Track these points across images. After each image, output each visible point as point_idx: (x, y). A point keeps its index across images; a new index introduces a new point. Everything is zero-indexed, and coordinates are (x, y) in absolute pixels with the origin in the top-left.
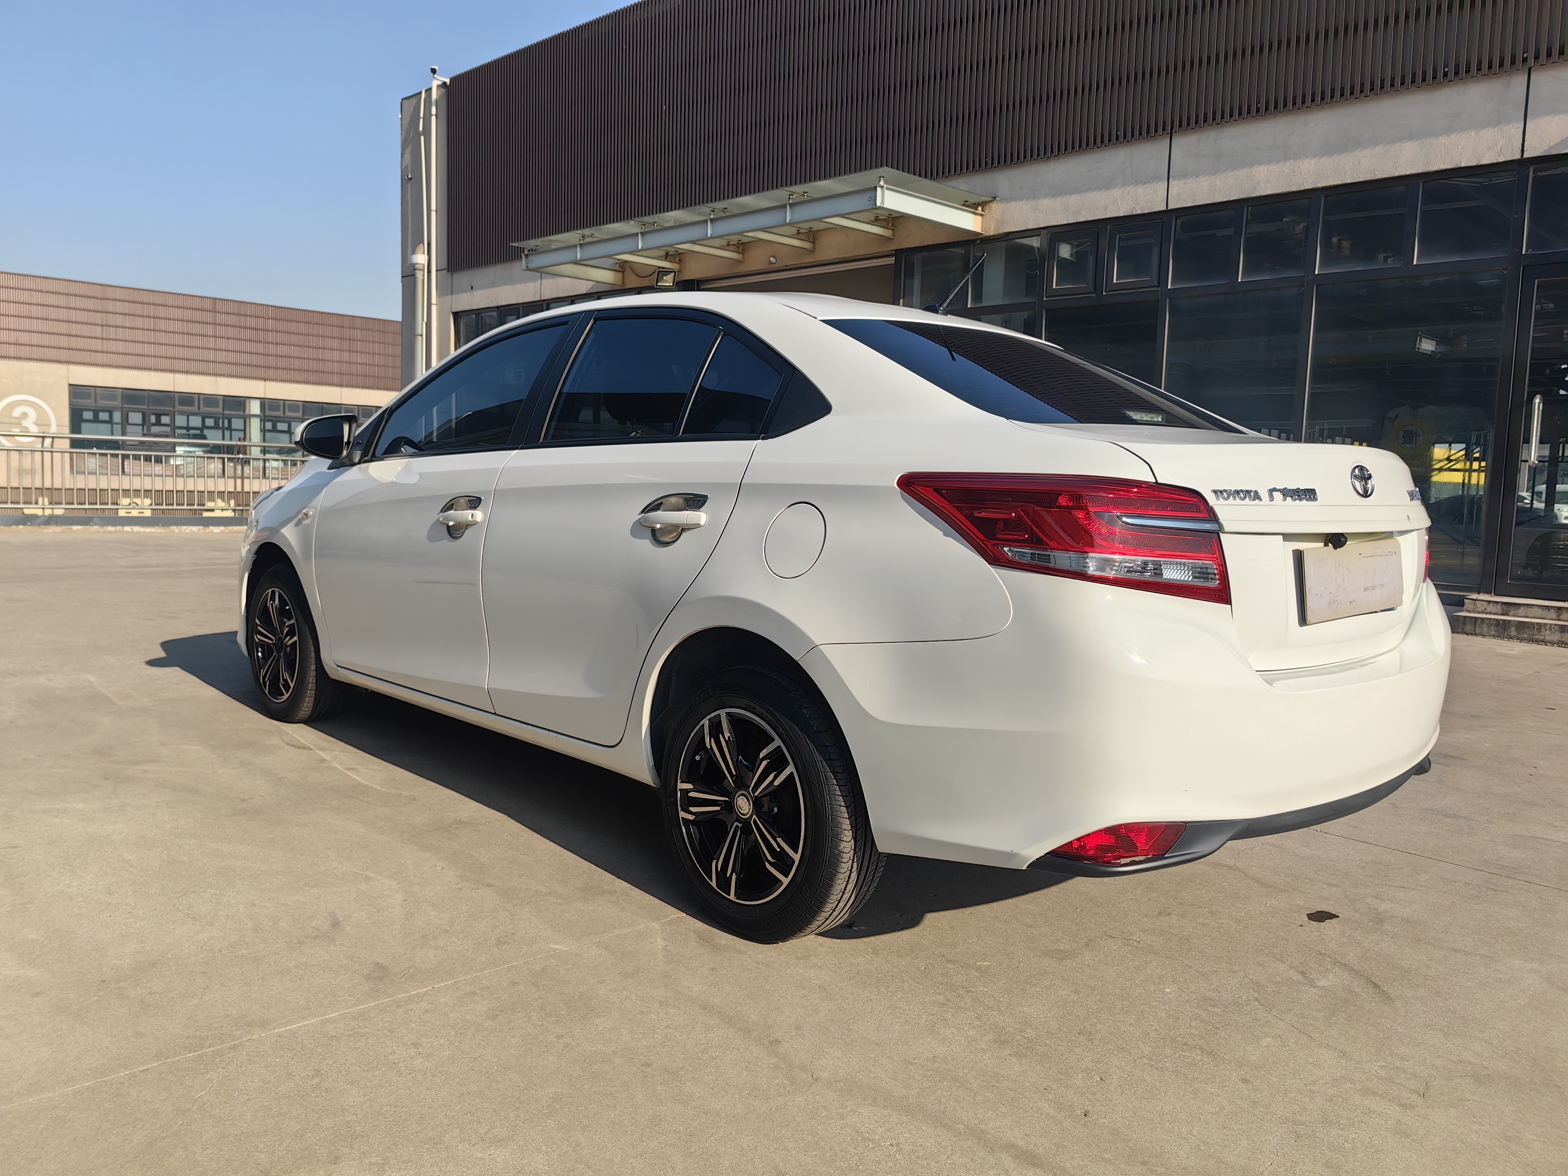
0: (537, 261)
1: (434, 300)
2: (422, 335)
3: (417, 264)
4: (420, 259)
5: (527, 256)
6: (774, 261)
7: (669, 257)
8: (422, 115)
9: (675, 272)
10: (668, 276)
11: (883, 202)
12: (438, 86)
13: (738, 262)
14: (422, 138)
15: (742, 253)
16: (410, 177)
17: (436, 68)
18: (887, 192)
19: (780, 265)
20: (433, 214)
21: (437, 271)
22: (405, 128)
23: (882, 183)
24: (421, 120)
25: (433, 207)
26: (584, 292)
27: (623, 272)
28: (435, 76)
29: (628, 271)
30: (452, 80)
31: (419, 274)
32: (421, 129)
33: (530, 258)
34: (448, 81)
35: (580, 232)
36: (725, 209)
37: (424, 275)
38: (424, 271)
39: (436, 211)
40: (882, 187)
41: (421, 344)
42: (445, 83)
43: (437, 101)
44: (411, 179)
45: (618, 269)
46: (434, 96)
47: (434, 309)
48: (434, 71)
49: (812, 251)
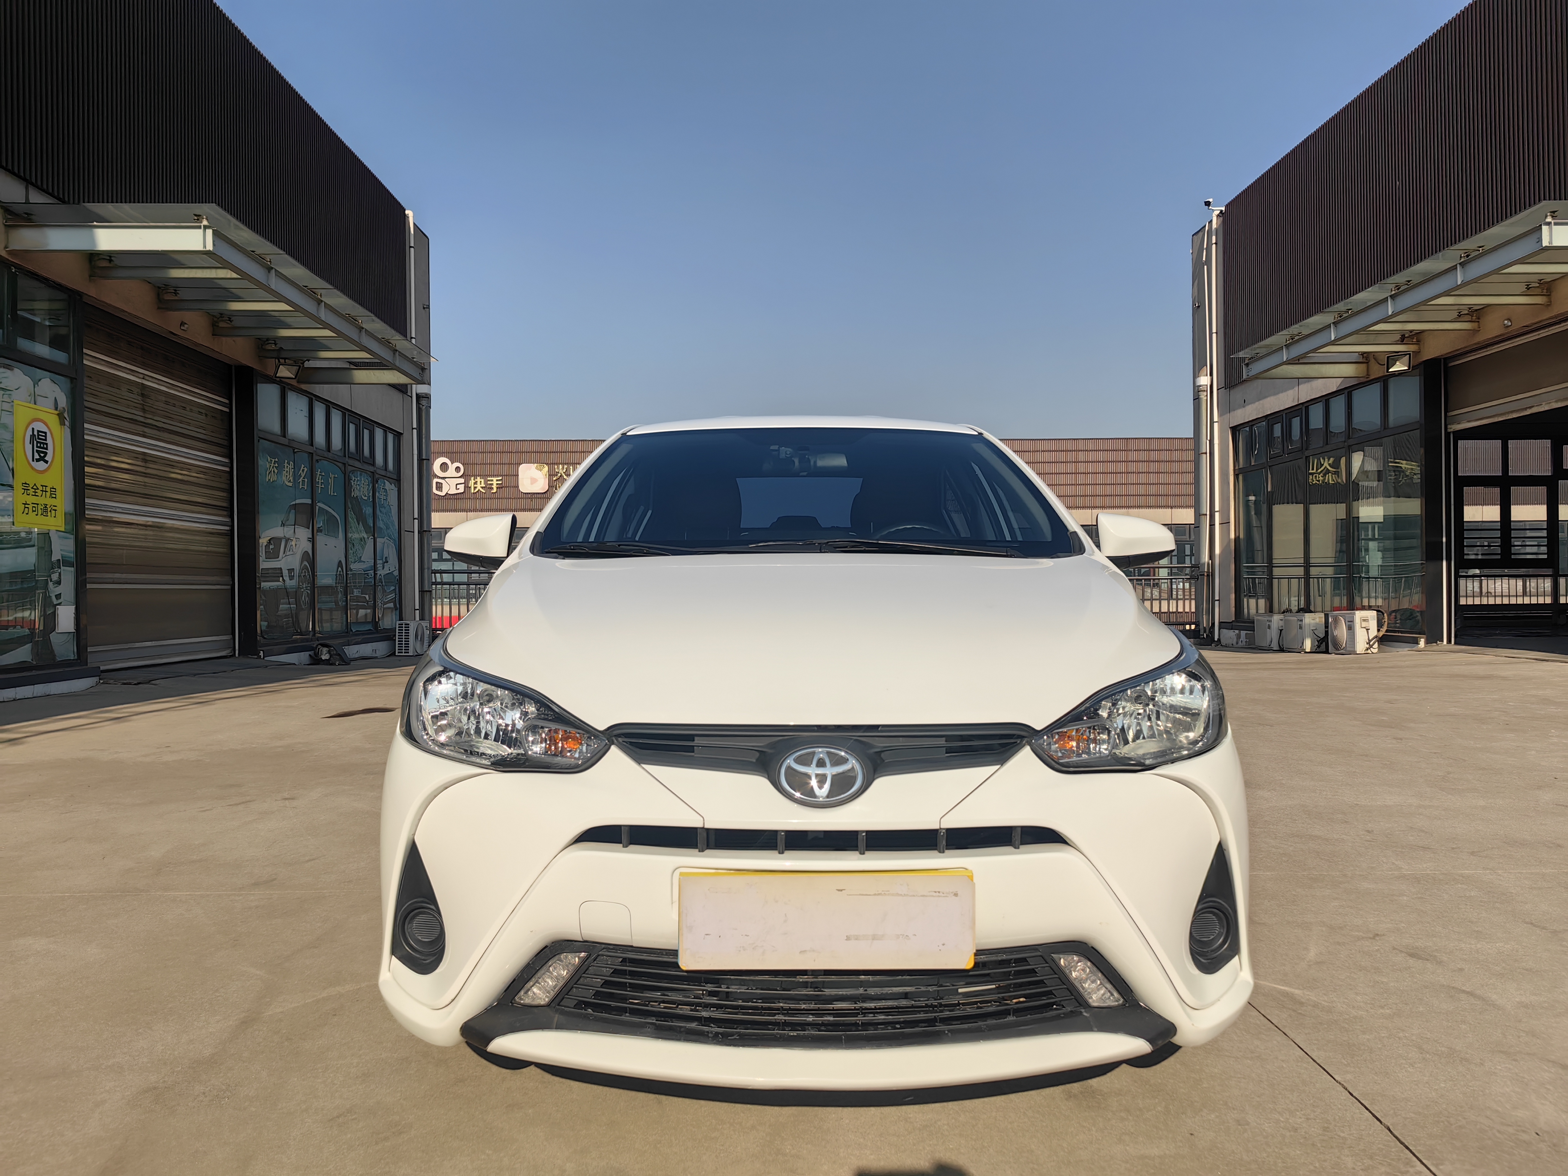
0: (1257, 368)
1: (1216, 419)
2: (1206, 453)
3: (1200, 386)
4: (1204, 380)
5: (1247, 365)
6: (1510, 324)
7: (1406, 339)
8: (1205, 246)
9: (1410, 354)
10: (1404, 358)
11: (1550, 242)
12: (1218, 216)
13: (1475, 332)
14: (1205, 267)
15: (1478, 320)
16: (1197, 305)
17: (1211, 200)
18: (1555, 228)
19: (1517, 325)
20: (1214, 336)
21: (1218, 390)
22: (1194, 263)
23: (1549, 219)
24: (1205, 251)
25: (1214, 330)
26: (1335, 390)
27: (1367, 363)
28: (1210, 208)
29: (1372, 361)
30: (1227, 206)
31: (1203, 396)
32: (1204, 259)
33: (1250, 367)
34: (1223, 209)
35: (1284, 332)
36: (1409, 281)
37: (1207, 396)
38: (1207, 391)
39: (1216, 333)
40: (1549, 224)
41: (1205, 460)
42: (1221, 211)
43: (1217, 229)
44: (1199, 307)
45: (1361, 360)
46: (1214, 226)
47: (1216, 425)
48: (1208, 204)
49: (1548, 305)
